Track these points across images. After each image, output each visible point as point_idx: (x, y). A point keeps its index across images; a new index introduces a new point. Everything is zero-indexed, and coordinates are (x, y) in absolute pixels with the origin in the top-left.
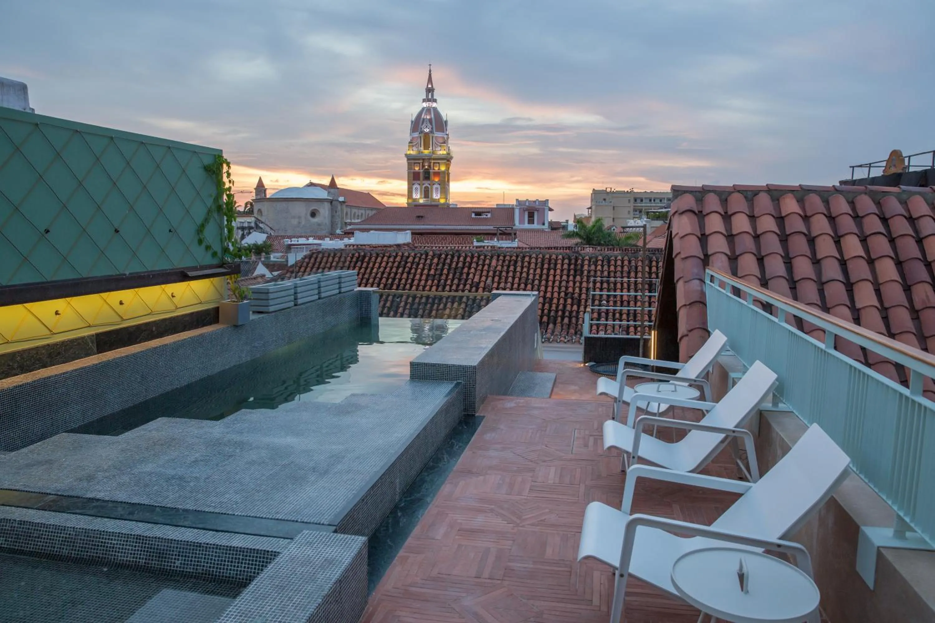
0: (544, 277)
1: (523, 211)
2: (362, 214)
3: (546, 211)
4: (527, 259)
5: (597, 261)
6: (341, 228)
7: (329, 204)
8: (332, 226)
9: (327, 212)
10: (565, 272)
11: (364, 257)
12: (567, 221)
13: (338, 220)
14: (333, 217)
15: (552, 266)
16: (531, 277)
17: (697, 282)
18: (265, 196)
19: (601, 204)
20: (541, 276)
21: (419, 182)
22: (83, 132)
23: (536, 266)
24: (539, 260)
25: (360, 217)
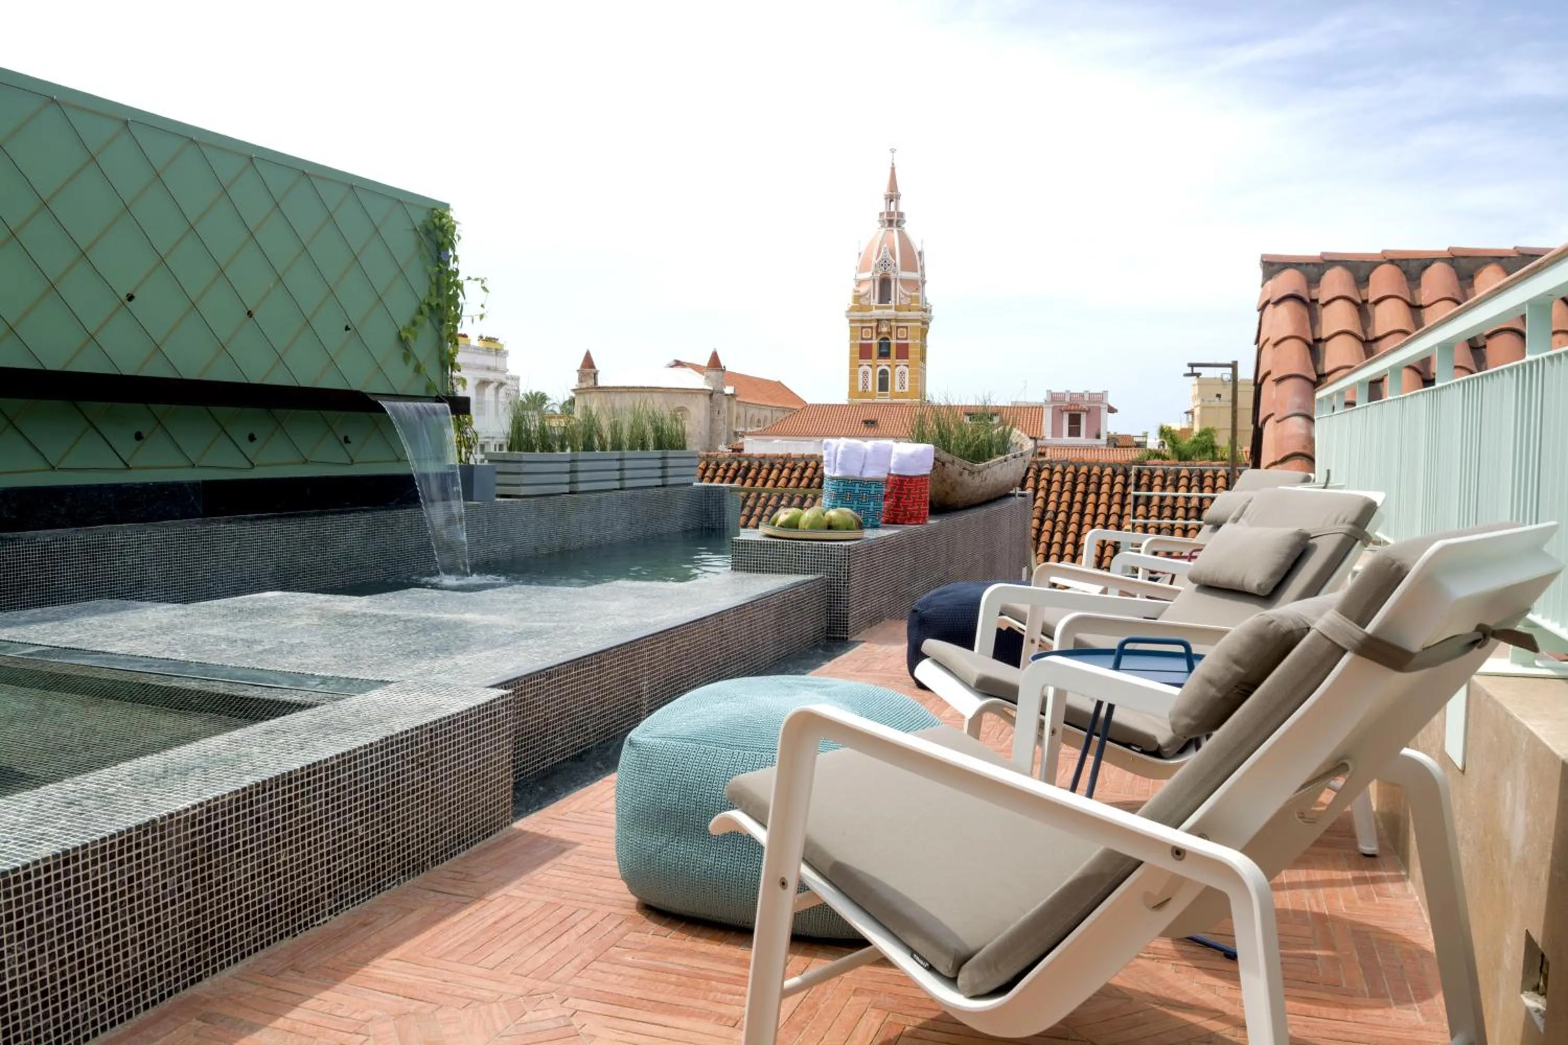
0: (1077, 507)
1: (1058, 412)
2: (766, 418)
3: (1104, 412)
4: (1045, 474)
5: (1178, 479)
6: (727, 443)
7: (707, 399)
8: (711, 438)
9: (703, 413)
10: (1117, 498)
11: (748, 469)
12: (1145, 435)
13: (722, 427)
14: (712, 421)
15: (1092, 487)
16: (1051, 506)
17: (1299, 420)
18: (595, 383)
19: (1212, 404)
20: (1070, 506)
21: (870, 362)
22: (203, 144)
23: (1062, 487)
24: (1069, 477)
25: (762, 424)
